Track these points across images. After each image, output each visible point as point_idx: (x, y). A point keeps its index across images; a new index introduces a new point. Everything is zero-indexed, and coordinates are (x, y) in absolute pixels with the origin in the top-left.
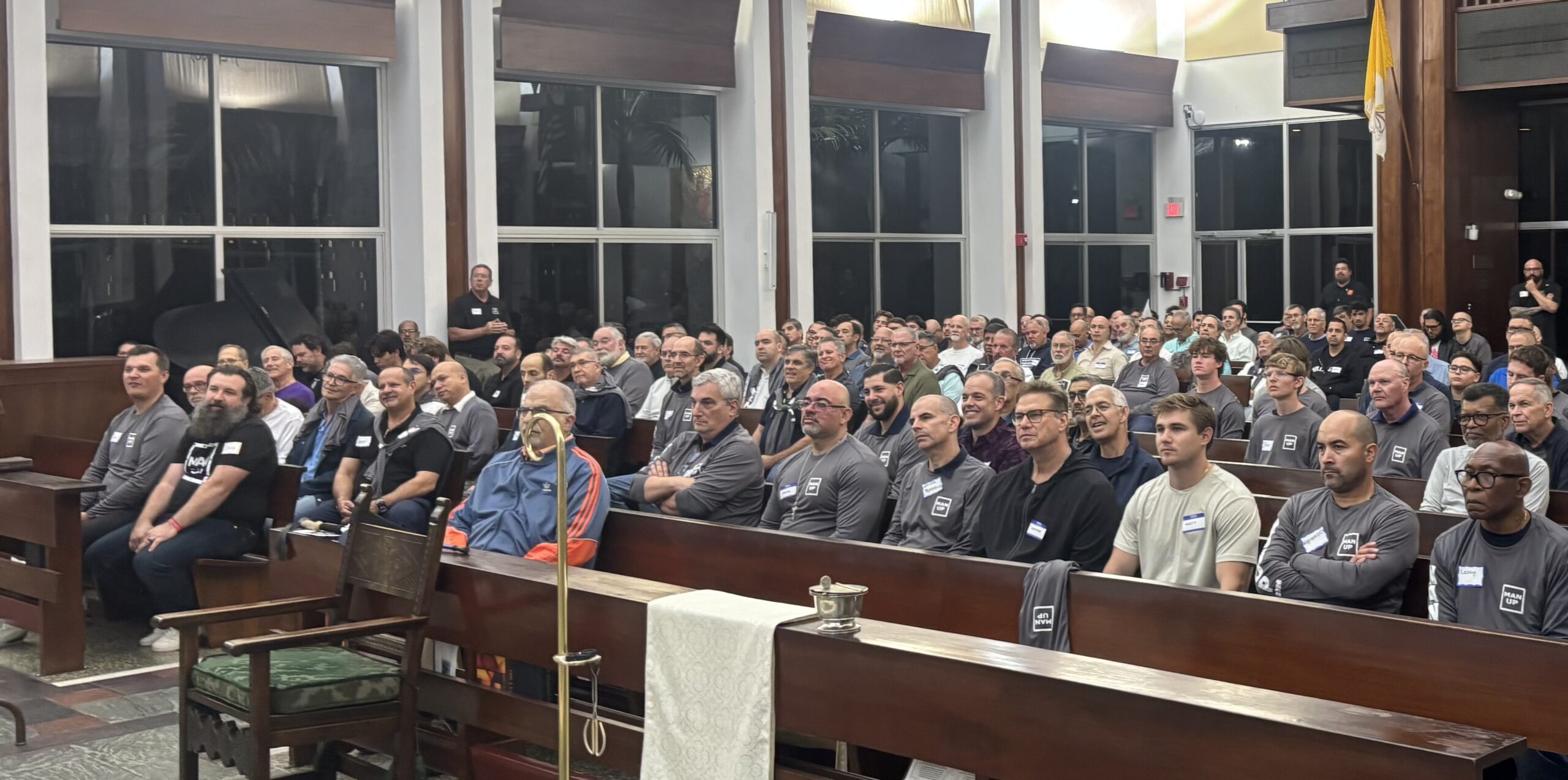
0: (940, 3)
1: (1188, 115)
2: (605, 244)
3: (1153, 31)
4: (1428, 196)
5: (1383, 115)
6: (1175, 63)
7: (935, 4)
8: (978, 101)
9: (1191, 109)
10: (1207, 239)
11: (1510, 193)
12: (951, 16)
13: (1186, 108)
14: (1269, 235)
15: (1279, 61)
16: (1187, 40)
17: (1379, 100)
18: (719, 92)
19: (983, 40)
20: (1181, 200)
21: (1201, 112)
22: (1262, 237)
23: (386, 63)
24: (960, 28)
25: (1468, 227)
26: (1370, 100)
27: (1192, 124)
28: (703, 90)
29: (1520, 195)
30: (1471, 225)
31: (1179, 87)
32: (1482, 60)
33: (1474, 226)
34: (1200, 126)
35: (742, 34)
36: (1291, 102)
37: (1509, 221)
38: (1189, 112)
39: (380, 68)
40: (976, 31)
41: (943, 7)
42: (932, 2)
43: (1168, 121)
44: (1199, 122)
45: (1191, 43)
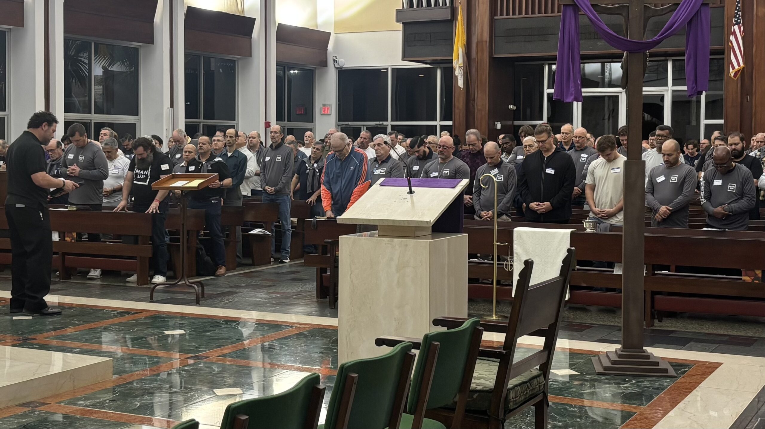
0: (230, 2)
1: (335, 61)
2: (94, 123)
3: (315, 16)
4: (479, 108)
5: (462, 67)
6: (329, 34)
7: (229, 3)
8: (248, 53)
9: (336, 58)
10: (343, 126)
11: (511, 107)
12: (235, 9)
13: (334, 58)
14: (380, 124)
15: (399, 35)
16: (335, 21)
17: (461, 60)
18: (140, 46)
19: (252, 21)
20: (330, 105)
21: (342, 60)
22: (376, 126)
23: (10, 29)
24: (238, 14)
25: (496, 123)
26: (456, 60)
27: (337, 66)
28: (135, 44)
29: (515, 108)
30: (497, 122)
31: (330, 47)
32: (506, 42)
33: (499, 123)
34: (342, 67)
35: (157, 19)
36: (404, 59)
37: (510, 120)
38: (336, 60)
39: (8, 32)
40: (245, 16)
41: (232, 3)
42: (227, 1)
43: (324, 64)
44: (341, 65)
45: (338, 24)
